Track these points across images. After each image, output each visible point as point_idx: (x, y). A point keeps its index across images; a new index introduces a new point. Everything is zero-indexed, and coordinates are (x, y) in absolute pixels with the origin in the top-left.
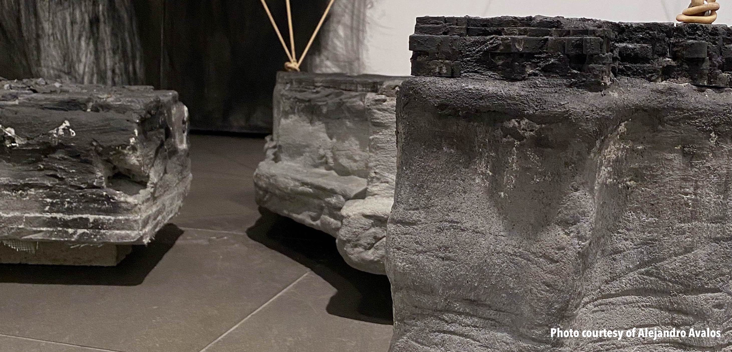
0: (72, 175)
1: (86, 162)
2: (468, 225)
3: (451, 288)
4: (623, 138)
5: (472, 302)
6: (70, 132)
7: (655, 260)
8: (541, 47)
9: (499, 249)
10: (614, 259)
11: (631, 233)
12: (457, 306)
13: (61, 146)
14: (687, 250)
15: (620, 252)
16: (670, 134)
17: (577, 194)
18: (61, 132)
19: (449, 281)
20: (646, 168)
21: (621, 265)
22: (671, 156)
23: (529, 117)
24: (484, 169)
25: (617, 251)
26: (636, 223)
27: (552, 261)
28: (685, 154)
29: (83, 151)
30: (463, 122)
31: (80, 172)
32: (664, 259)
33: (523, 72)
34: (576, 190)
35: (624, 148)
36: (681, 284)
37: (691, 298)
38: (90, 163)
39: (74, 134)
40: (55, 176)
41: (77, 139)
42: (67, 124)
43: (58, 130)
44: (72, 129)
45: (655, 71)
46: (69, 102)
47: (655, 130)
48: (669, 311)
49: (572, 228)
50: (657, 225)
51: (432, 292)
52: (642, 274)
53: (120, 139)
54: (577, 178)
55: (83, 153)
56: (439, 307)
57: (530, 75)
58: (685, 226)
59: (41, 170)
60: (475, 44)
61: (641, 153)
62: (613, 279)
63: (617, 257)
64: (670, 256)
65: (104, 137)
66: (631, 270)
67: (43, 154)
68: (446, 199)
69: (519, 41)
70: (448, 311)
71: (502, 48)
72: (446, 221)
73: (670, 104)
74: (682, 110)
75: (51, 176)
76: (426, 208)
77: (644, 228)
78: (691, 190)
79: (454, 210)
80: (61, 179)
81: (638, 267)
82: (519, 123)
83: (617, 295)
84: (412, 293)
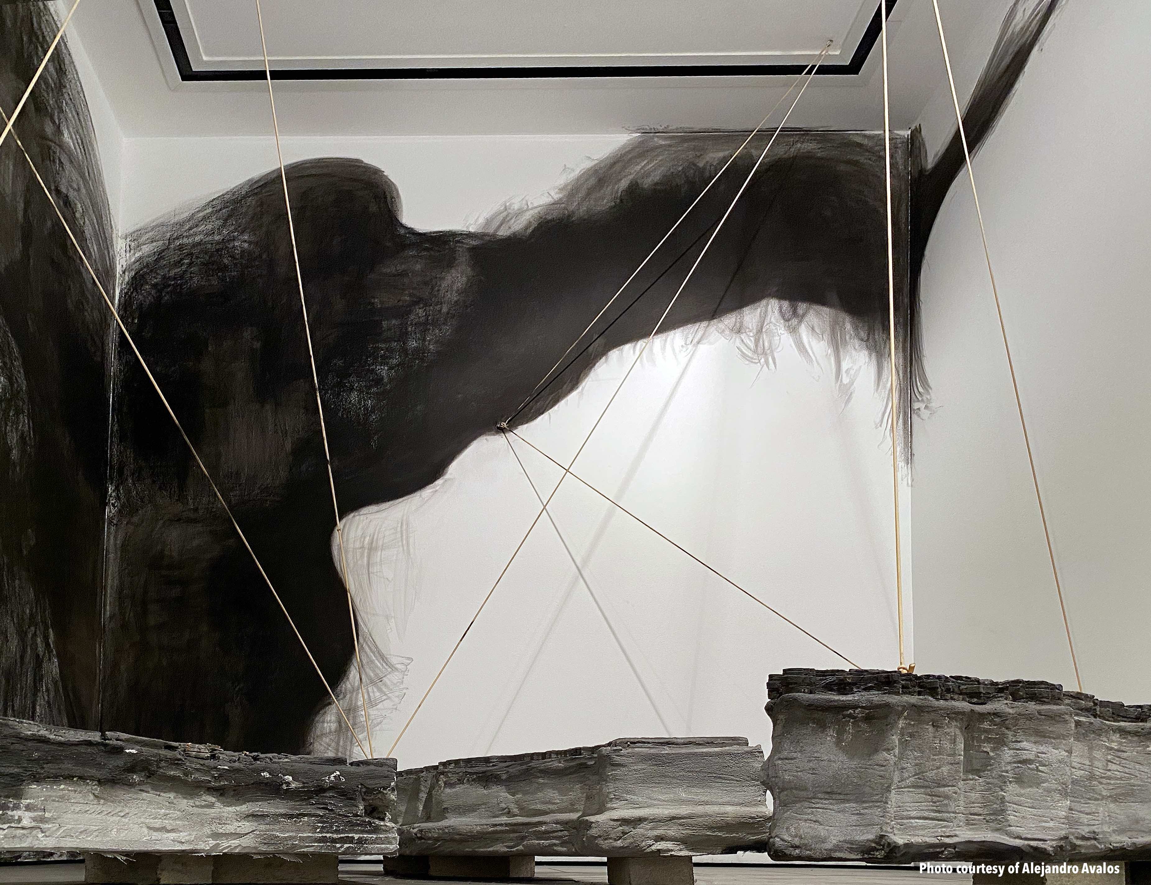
0: (340, 808)
1: (351, 799)
2: (826, 758)
3: (816, 787)
4: (905, 719)
5: (828, 793)
6: (340, 778)
7: (923, 772)
8: (860, 680)
9: (845, 767)
10: (902, 772)
11: (910, 760)
12: (820, 795)
13: (331, 788)
14: (938, 768)
15: (905, 769)
16: (927, 717)
17: (893, 737)
18: (332, 778)
19: (816, 784)
20: (916, 732)
21: (906, 775)
22: (927, 727)
23: (862, 707)
24: (832, 733)
25: (903, 768)
26: (912, 756)
27: (882, 766)
28: (934, 726)
29: (351, 791)
30: (820, 713)
31: (345, 806)
32: (927, 772)
33: (852, 690)
34: (893, 736)
35: (905, 723)
36: (936, 783)
37: (942, 789)
38: (354, 799)
39: (344, 780)
40: (327, 809)
41: (347, 783)
42: (338, 773)
43: (329, 778)
44: (342, 776)
45: (915, 692)
46: (335, 760)
47: (919, 715)
48: (930, 795)
49: (892, 752)
50: (922, 757)
51: (806, 789)
52: (916, 779)
53: (384, 783)
54: (893, 730)
55: (350, 793)
56: (810, 797)
57: (856, 692)
58: (936, 757)
59: (313, 804)
60: (821, 680)
61: (913, 725)
62: (902, 781)
63: (904, 771)
64: (930, 771)
65: (369, 782)
66: (910, 777)
67: (315, 794)
68: (812, 747)
69: (849, 678)
70: (814, 798)
71: (837, 681)
72: (813, 757)
73: (926, 704)
74: (932, 707)
75: (323, 808)
76: (800, 751)
77: (916, 758)
78: (938, 742)
79: (817, 752)
80: (332, 810)
81: (914, 776)
82: (854, 711)
83: (905, 788)
84: (794, 791)
